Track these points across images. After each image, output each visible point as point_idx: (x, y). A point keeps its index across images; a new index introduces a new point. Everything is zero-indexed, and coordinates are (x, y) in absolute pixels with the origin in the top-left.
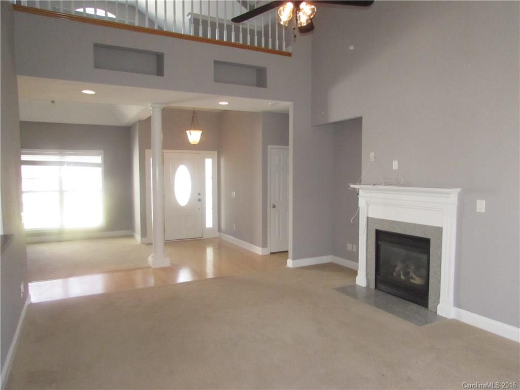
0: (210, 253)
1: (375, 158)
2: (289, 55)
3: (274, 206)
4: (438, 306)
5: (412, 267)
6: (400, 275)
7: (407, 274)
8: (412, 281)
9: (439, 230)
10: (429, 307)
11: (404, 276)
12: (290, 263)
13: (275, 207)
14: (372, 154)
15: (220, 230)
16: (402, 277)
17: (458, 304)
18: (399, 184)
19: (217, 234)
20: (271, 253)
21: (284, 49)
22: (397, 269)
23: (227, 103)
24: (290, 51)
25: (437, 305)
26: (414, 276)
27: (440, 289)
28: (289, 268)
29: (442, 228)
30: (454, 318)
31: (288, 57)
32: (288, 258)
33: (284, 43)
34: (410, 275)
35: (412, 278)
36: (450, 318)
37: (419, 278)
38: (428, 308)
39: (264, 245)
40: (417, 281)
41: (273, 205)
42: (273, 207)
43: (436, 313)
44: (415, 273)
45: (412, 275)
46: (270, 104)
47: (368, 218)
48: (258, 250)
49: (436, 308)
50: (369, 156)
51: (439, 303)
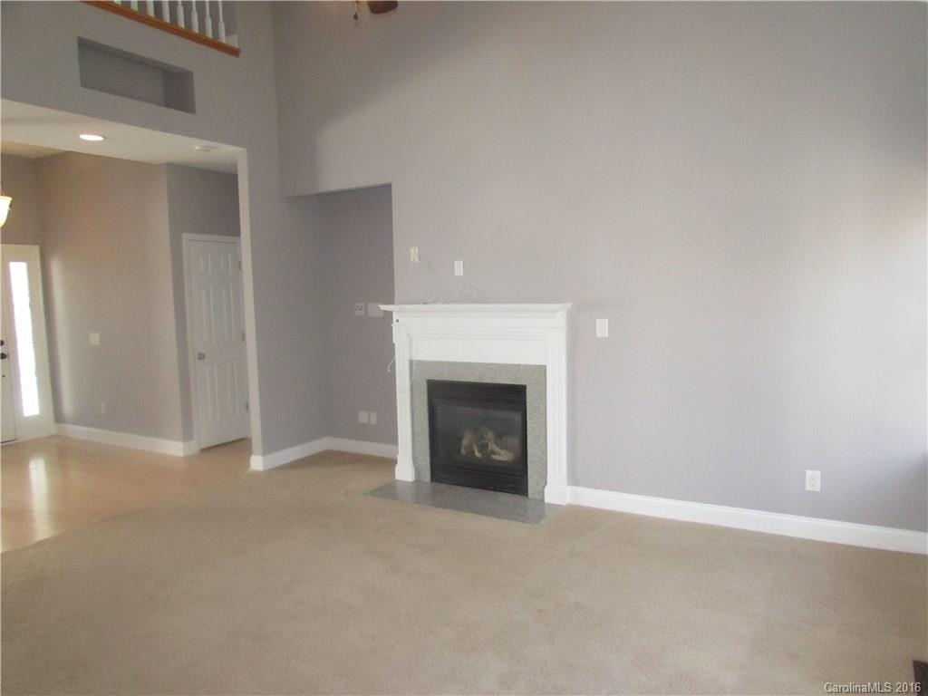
0: (38, 472)
1: (419, 258)
2: (234, 52)
3: (202, 357)
4: (546, 490)
5: (490, 435)
6: (473, 453)
7: (483, 448)
8: (495, 457)
9: (542, 370)
10: (529, 493)
11: (480, 451)
12: (257, 463)
13: (204, 358)
14: (414, 252)
15: (59, 417)
16: (478, 454)
17: (574, 480)
18: (466, 299)
19: (53, 429)
20: (204, 450)
21: (223, 39)
22: (465, 442)
23: (101, 138)
24: (236, 46)
25: (544, 487)
26: (497, 449)
27: (546, 463)
28: (257, 474)
29: (545, 366)
30: (570, 502)
31: (232, 58)
32: (251, 453)
33: (222, 27)
34: (490, 448)
35: (494, 453)
36: (564, 504)
37: (505, 451)
38: (527, 495)
39: (187, 436)
40: (503, 456)
41: (200, 354)
42: (200, 358)
43: (543, 500)
44: (496, 443)
45: (492, 446)
46: (197, 148)
47: (411, 362)
48: (175, 449)
49: (543, 493)
50: (408, 254)
51: (546, 483)
